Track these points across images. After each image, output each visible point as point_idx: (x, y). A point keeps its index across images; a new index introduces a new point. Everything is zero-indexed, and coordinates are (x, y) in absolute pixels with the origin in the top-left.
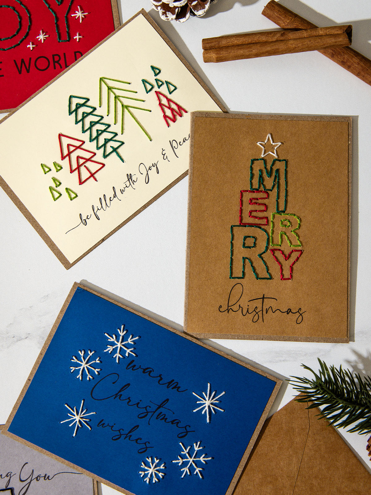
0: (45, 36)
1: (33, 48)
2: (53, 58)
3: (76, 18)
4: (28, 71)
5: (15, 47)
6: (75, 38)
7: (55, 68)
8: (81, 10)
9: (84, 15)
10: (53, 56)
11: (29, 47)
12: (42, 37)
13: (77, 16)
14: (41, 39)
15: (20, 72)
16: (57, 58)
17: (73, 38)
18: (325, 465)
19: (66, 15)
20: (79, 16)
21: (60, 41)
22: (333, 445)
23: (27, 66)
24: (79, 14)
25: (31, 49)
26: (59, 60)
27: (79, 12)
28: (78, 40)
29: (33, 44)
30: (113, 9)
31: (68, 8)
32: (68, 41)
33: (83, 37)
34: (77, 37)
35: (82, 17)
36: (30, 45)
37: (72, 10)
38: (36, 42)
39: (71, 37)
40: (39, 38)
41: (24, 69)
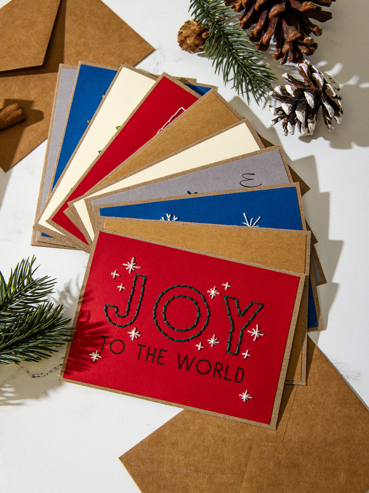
0: (215, 342)
1: (201, 349)
2: (216, 366)
3: (251, 335)
4: (188, 369)
5: (184, 341)
6: (243, 354)
7: (214, 376)
8: (258, 330)
9: (259, 335)
10: (217, 363)
11: (197, 346)
12: (212, 341)
13: (252, 334)
14: (211, 344)
15: (180, 368)
16: (219, 367)
17: (242, 353)
18: (319, 391)
19: (243, 329)
20: (255, 335)
21: (228, 352)
22: (326, 374)
23: (189, 364)
24: (255, 333)
25: (199, 349)
26: (220, 370)
27: (256, 330)
28: (245, 357)
29: (202, 345)
30: (288, 339)
31: (247, 323)
32: (236, 355)
33: (251, 356)
34: (246, 354)
35: (257, 337)
36: (199, 345)
37: (251, 326)
38: (206, 345)
39: (240, 352)
40: (210, 342)
41: (184, 366)
